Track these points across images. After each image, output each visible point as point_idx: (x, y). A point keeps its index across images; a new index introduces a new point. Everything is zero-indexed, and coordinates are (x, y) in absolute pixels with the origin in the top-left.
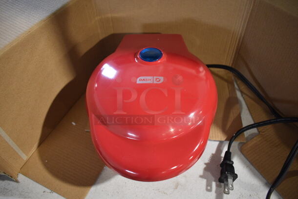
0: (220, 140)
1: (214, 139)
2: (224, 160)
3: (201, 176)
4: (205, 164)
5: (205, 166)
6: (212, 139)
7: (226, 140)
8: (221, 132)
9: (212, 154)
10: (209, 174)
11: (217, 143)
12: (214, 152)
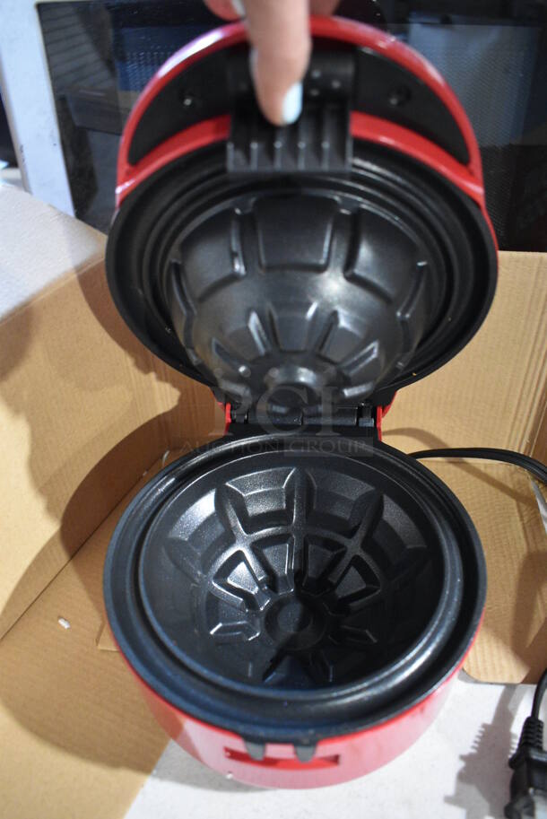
0: (506, 680)
1: (491, 679)
2: (521, 745)
3: (448, 800)
4: (463, 758)
5: (461, 765)
6: (483, 678)
7: (525, 681)
8: (511, 656)
9: (485, 726)
10: (473, 792)
11: (500, 690)
12: (489, 720)
